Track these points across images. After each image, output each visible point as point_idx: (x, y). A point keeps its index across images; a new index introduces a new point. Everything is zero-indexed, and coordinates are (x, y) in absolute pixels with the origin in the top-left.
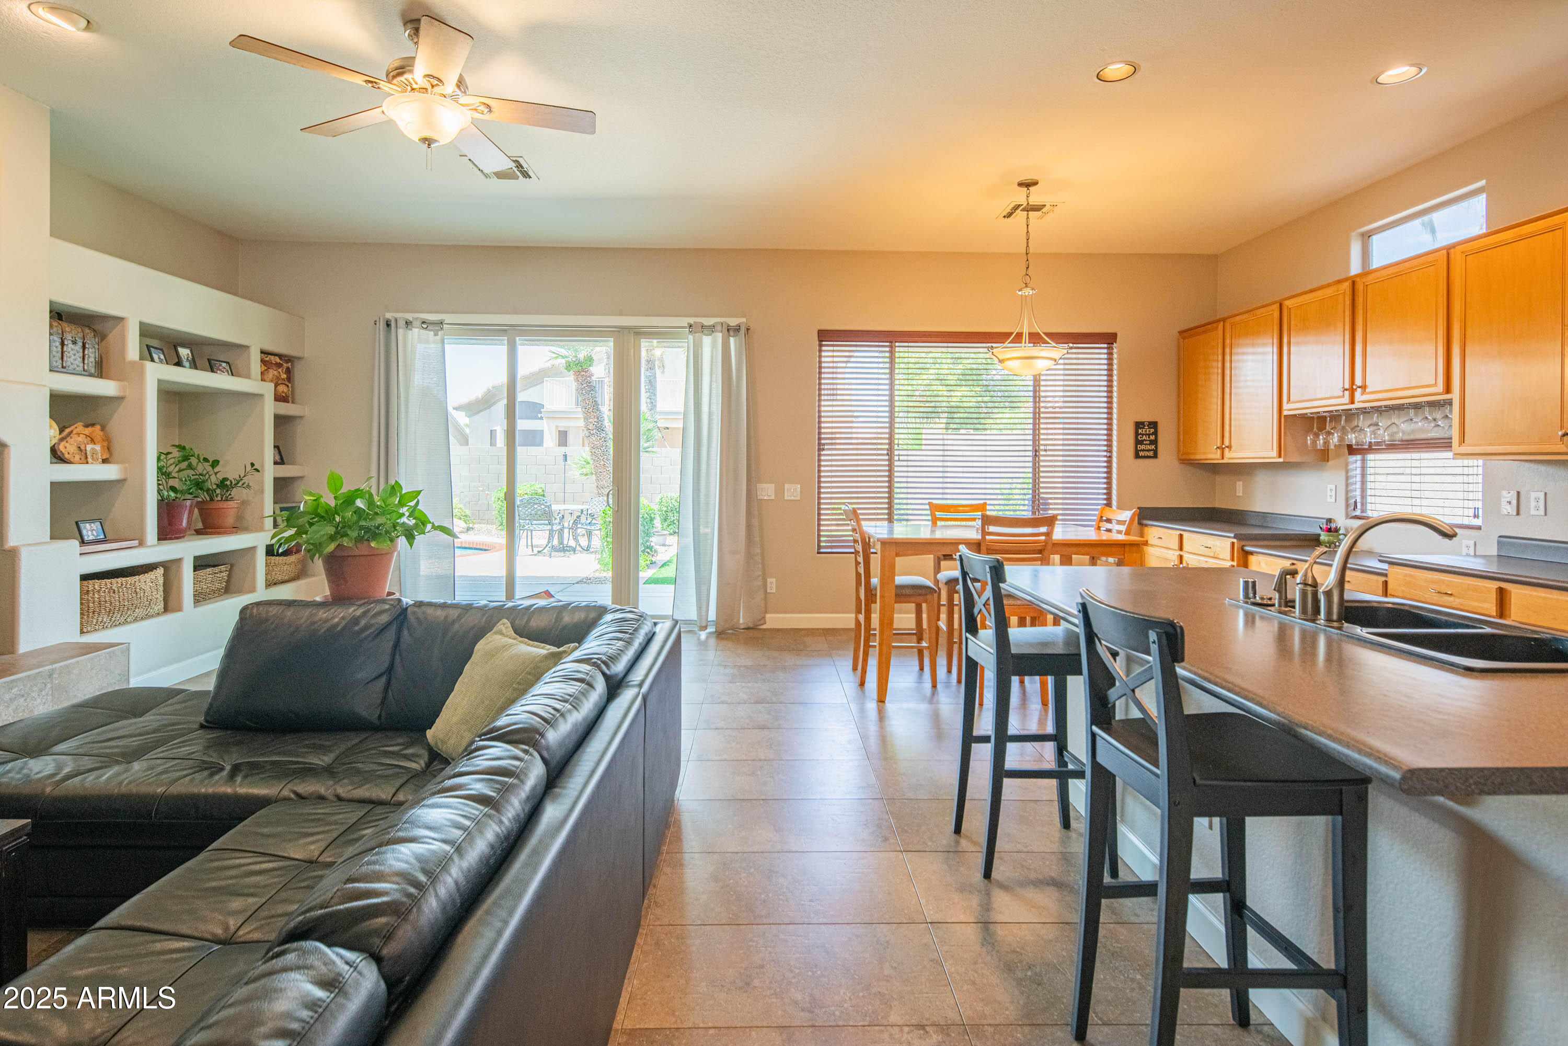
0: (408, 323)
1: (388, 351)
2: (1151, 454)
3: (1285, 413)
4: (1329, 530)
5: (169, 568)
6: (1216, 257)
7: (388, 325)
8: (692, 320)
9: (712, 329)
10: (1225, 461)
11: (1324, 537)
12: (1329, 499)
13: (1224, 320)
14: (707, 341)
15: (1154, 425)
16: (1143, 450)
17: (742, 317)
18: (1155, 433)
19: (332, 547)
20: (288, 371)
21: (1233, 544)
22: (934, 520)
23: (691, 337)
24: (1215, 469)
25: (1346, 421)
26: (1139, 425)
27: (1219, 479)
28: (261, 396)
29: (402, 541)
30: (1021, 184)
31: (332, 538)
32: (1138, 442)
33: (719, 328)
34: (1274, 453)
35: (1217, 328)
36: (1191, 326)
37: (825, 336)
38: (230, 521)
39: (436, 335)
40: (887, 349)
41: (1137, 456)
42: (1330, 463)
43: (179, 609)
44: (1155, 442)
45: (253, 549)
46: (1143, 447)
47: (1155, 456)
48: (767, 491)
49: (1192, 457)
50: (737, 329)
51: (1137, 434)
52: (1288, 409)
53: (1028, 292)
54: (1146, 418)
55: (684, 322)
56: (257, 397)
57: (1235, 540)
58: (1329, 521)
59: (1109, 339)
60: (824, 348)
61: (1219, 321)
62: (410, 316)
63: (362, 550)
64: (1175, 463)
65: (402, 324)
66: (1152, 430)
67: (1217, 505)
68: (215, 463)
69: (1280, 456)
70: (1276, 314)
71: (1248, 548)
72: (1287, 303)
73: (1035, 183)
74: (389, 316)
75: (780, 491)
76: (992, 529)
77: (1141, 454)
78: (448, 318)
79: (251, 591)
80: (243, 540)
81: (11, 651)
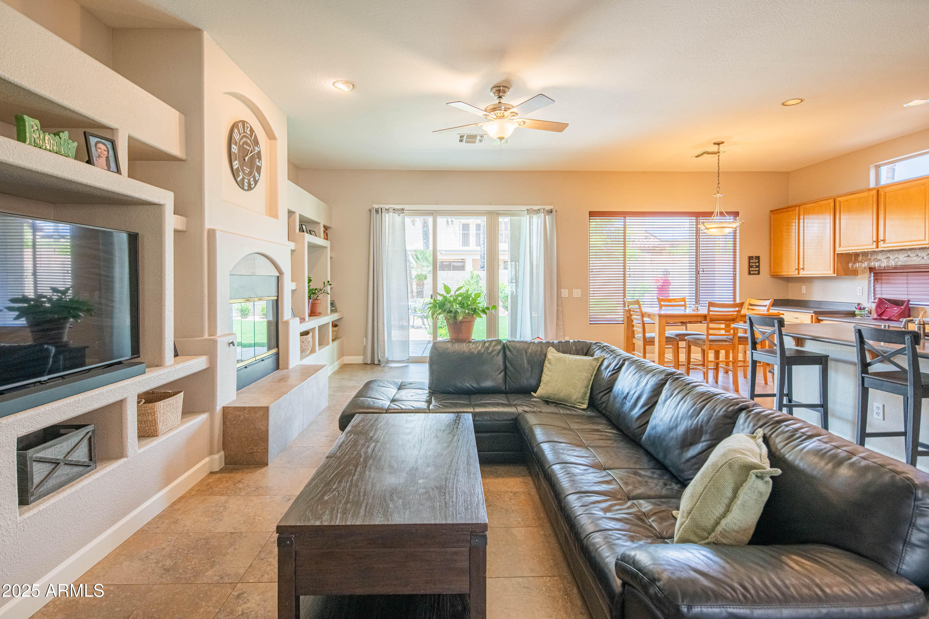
0: (387, 210)
1: (377, 224)
2: (757, 272)
3: (837, 252)
4: (860, 309)
5: (313, 332)
6: (788, 173)
7: (377, 211)
8: (528, 207)
9: (538, 211)
10: (800, 276)
11: (857, 312)
12: (858, 294)
13: (799, 206)
14: (535, 217)
15: (758, 258)
16: (753, 271)
17: (551, 204)
18: (759, 262)
21: (812, 316)
22: (661, 306)
23: (528, 216)
24: (789, 280)
25: (871, 256)
26: (750, 258)
27: (791, 285)
28: (326, 247)
30: (715, 144)
32: (750, 267)
33: (543, 211)
34: (832, 272)
35: (795, 210)
36: (777, 208)
37: (592, 214)
38: (320, 310)
39: (399, 216)
40: (623, 221)
41: (750, 273)
42: (859, 276)
43: (315, 351)
44: (758, 267)
45: (328, 324)
46: (753, 269)
47: (759, 274)
48: (565, 293)
49: (779, 274)
50: (551, 211)
51: (749, 262)
52: (839, 250)
53: (718, 195)
54: (754, 254)
55: (524, 208)
56: (325, 248)
57: (813, 314)
58: (859, 304)
59: (736, 214)
60: (591, 221)
61: (796, 206)
62: (387, 207)
64: (769, 277)
65: (384, 210)
66: (757, 261)
67: (789, 298)
69: (834, 273)
70: (832, 204)
71: (820, 318)
72: (839, 199)
73: (723, 143)
74: (376, 206)
75: (571, 293)
76: (711, 309)
77: (752, 272)
78: (406, 207)
79: (328, 344)
80: (328, 319)
81: (287, 368)
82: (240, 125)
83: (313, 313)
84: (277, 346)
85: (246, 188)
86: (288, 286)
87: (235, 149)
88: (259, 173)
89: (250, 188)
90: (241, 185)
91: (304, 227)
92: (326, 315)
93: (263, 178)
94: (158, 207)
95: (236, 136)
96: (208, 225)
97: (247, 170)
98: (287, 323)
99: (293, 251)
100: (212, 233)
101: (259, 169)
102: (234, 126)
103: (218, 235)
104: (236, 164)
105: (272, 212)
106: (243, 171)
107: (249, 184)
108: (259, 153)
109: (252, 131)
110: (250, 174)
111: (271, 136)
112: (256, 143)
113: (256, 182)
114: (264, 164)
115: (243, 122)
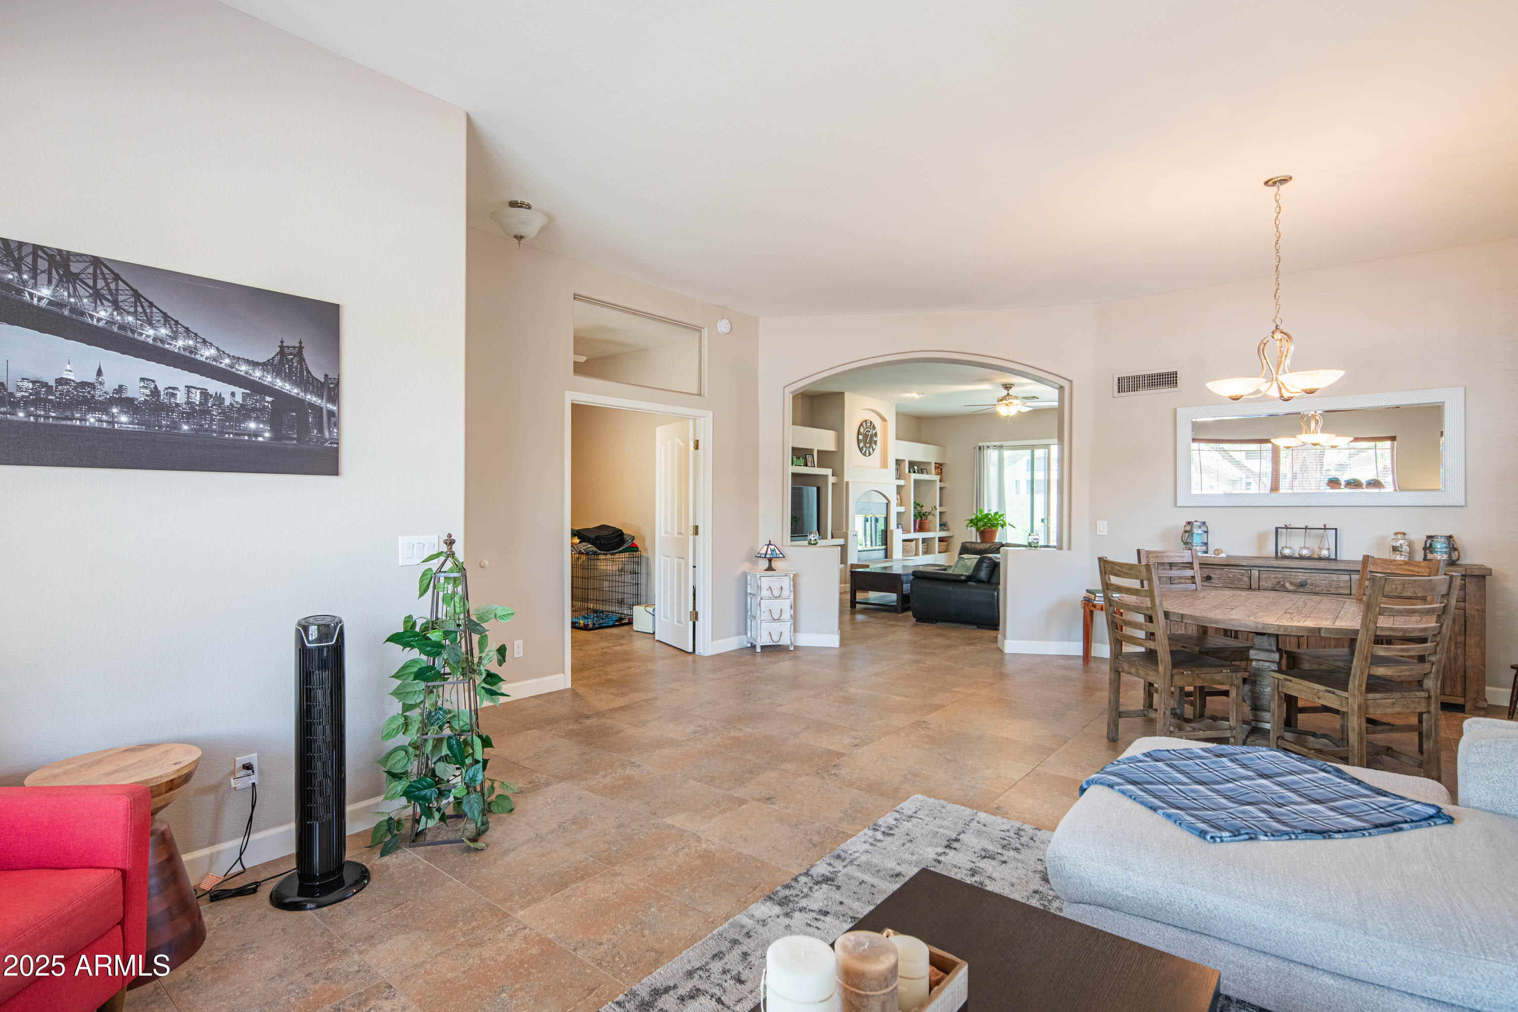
0: (988, 447)
1: (980, 458)
5: (917, 540)
7: (980, 448)
19: (982, 529)
20: (941, 470)
28: (935, 481)
29: (1000, 528)
31: (983, 526)
38: (927, 527)
39: (998, 451)
43: (918, 555)
45: (934, 538)
56: (933, 481)
62: (988, 444)
63: (990, 530)
65: (985, 448)
68: (922, 506)
74: (979, 445)
78: (1005, 443)
79: (934, 553)
80: (936, 534)
81: (892, 558)
82: (864, 424)
83: (921, 528)
84: (886, 544)
85: (867, 454)
86: (894, 509)
87: (861, 437)
88: (876, 445)
89: (870, 454)
90: (864, 454)
91: (916, 467)
92: (935, 531)
93: (878, 448)
94: (826, 476)
95: (862, 430)
96: (846, 480)
97: (868, 445)
98: (892, 531)
99: (898, 487)
100: (847, 483)
101: (875, 442)
102: (861, 425)
103: (850, 484)
104: (861, 445)
105: (885, 465)
106: (866, 446)
107: (869, 452)
108: (876, 433)
109: (871, 422)
110: (870, 447)
111: (884, 420)
112: (874, 428)
113: (873, 450)
114: (879, 439)
115: (866, 421)
